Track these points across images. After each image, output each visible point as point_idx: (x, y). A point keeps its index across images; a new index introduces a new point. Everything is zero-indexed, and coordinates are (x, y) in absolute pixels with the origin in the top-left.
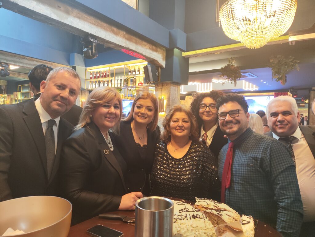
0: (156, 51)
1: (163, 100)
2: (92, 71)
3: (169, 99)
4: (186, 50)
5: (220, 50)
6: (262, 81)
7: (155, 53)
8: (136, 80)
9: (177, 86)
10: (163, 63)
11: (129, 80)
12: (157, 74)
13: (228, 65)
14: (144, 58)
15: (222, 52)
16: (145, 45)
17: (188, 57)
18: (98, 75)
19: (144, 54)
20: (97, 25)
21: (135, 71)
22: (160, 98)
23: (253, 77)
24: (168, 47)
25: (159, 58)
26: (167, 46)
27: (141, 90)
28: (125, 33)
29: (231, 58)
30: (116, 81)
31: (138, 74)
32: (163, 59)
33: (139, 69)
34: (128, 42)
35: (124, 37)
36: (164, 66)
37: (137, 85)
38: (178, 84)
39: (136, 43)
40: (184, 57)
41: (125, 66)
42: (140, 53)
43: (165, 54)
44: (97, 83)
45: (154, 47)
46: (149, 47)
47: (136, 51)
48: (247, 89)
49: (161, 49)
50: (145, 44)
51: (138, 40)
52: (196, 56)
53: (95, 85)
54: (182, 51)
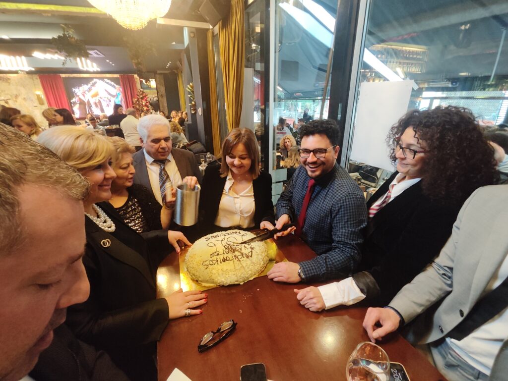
6: (108, 61)
13: (63, 34)
15: (53, 14)
23: (99, 56)
48: (85, 69)
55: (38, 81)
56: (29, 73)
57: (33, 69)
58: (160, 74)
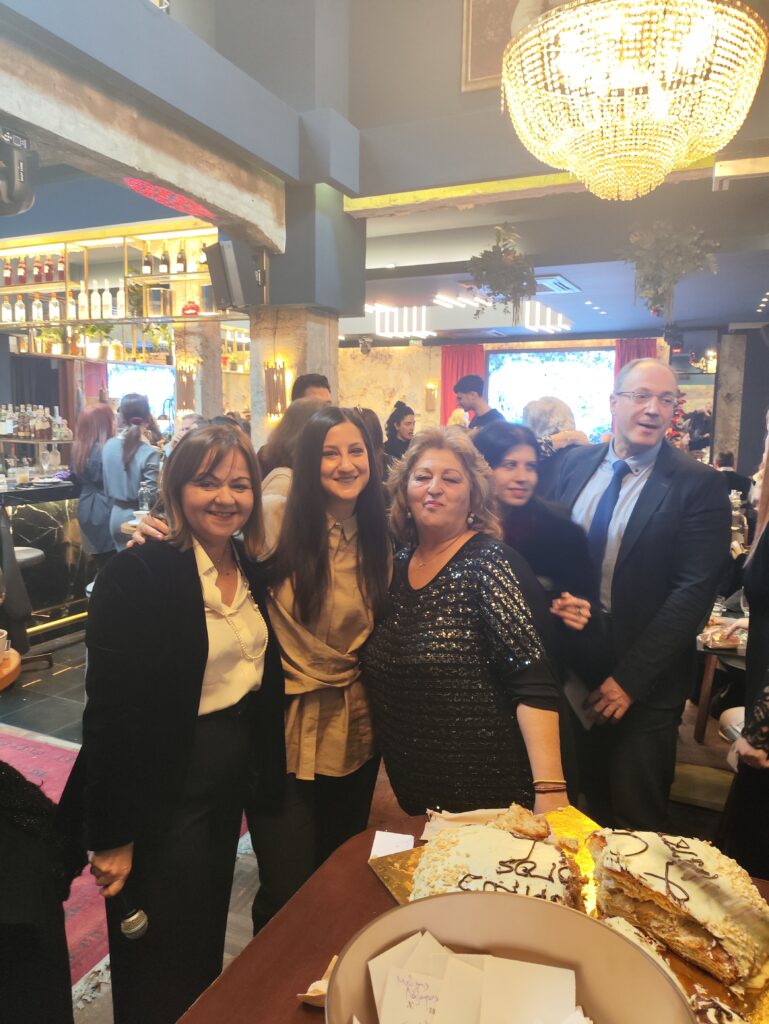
0: (252, 189)
1: (282, 371)
4: (356, 190)
5: (478, 197)
6: (588, 303)
7: (247, 197)
8: (171, 292)
9: (327, 320)
10: (277, 235)
11: (146, 293)
12: (258, 276)
13: (494, 247)
14: (208, 213)
15: (480, 204)
16: (212, 167)
17: (364, 215)
18: (21, 272)
19: (210, 200)
20: (25, 78)
21: (166, 262)
22: (271, 365)
23: (567, 292)
24: (297, 179)
26: (292, 170)
27: (193, 333)
28: (135, 115)
29: (505, 225)
30: (95, 296)
31: (179, 273)
32: (278, 218)
33: (182, 252)
34: (148, 152)
35: (135, 131)
36: (282, 247)
37: (177, 311)
38: (332, 313)
39: (178, 155)
40: (349, 216)
41: (128, 240)
42: (195, 196)
43: (283, 201)
44: (20, 302)
45: (244, 175)
46: (229, 175)
47: (181, 187)
48: (535, 329)
49: (270, 181)
50: (214, 160)
51: (189, 146)
52: (392, 212)
53: (10, 311)
54: (343, 190)
55: (437, 361)
56: (428, 342)
57: (435, 335)
58: (738, 332)
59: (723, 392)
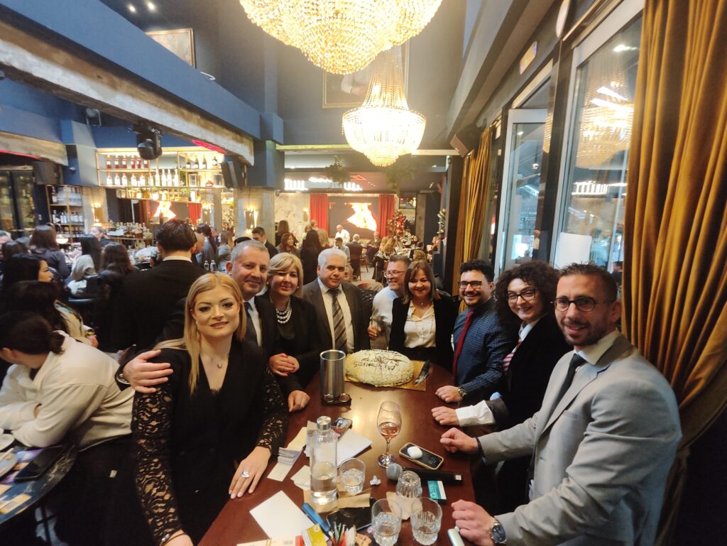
0: (241, 142)
1: (253, 212)
2: (109, 154)
3: (261, 211)
4: (282, 142)
6: (369, 183)
7: (240, 145)
8: (199, 176)
10: (250, 159)
12: (243, 175)
13: (334, 164)
14: (224, 151)
16: (227, 135)
17: (284, 151)
18: (124, 163)
19: (226, 148)
20: (160, 107)
21: (197, 163)
22: (248, 210)
24: (259, 138)
25: (245, 151)
26: (257, 134)
27: (209, 193)
28: (199, 117)
29: (338, 155)
30: (164, 176)
31: (203, 168)
32: (251, 153)
33: (205, 160)
34: (204, 131)
35: (199, 124)
36: (252, 164)
37: (203, 184)
38: (272, 189)
39: (215, 131)
40: (278, 151)
41: (180, 153)
42: (220, 146)
43: (252, 146)
44: (124, 176)
45: (238, 136)
46: (233, 137)
47: (216, 144)
49: (247, 138)
50: (226, 131)
51: (218, 127)
52: (294, 150)
53: (119, 180)
54: (275, 142)
55: (308, 200)
56: (304, 192)
57: (307, 189)
58: (423, 194)
59: (418, 216)
